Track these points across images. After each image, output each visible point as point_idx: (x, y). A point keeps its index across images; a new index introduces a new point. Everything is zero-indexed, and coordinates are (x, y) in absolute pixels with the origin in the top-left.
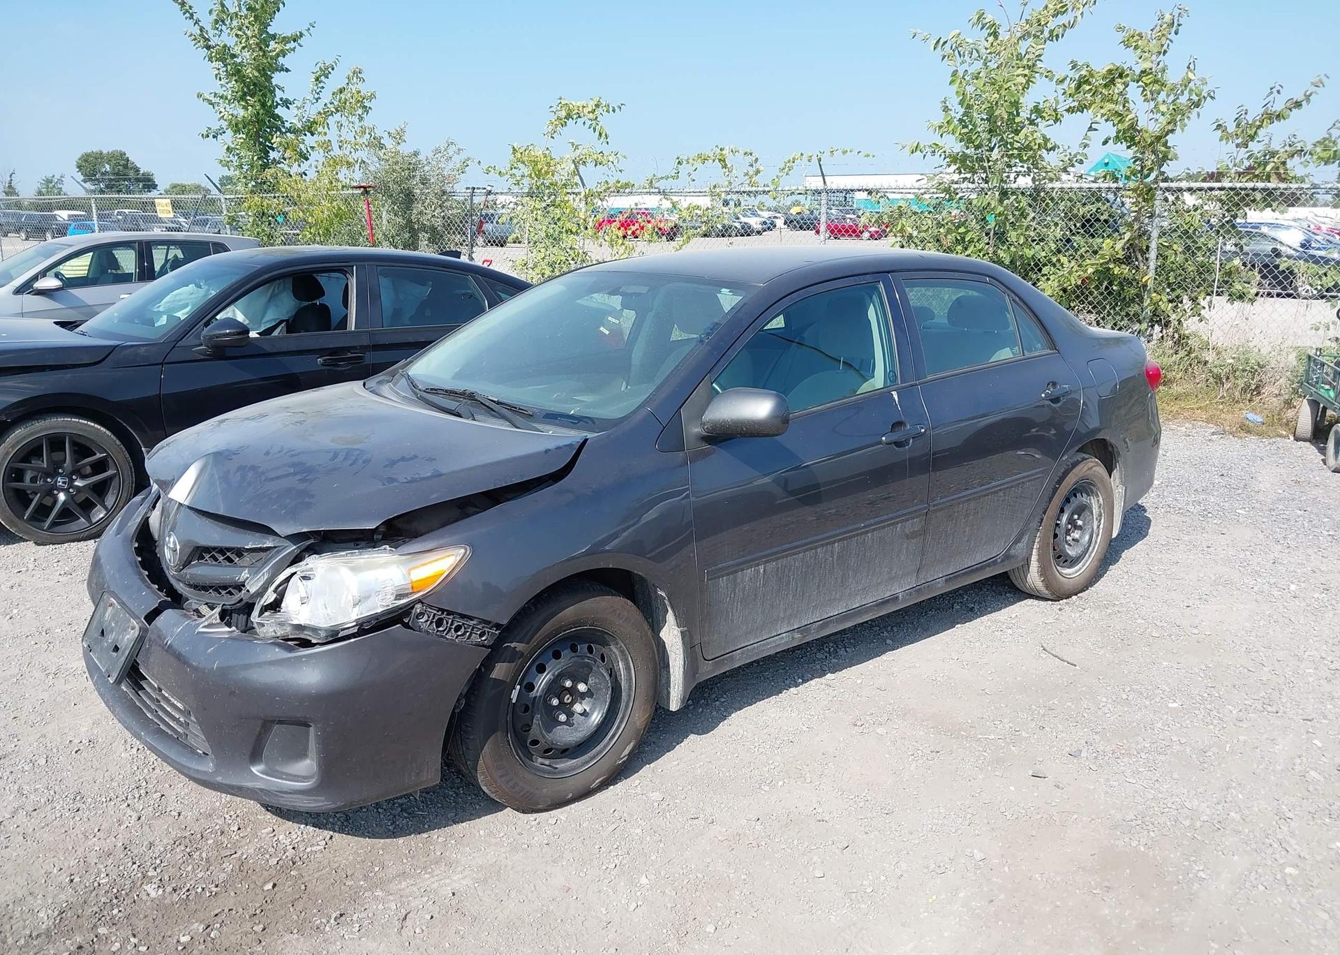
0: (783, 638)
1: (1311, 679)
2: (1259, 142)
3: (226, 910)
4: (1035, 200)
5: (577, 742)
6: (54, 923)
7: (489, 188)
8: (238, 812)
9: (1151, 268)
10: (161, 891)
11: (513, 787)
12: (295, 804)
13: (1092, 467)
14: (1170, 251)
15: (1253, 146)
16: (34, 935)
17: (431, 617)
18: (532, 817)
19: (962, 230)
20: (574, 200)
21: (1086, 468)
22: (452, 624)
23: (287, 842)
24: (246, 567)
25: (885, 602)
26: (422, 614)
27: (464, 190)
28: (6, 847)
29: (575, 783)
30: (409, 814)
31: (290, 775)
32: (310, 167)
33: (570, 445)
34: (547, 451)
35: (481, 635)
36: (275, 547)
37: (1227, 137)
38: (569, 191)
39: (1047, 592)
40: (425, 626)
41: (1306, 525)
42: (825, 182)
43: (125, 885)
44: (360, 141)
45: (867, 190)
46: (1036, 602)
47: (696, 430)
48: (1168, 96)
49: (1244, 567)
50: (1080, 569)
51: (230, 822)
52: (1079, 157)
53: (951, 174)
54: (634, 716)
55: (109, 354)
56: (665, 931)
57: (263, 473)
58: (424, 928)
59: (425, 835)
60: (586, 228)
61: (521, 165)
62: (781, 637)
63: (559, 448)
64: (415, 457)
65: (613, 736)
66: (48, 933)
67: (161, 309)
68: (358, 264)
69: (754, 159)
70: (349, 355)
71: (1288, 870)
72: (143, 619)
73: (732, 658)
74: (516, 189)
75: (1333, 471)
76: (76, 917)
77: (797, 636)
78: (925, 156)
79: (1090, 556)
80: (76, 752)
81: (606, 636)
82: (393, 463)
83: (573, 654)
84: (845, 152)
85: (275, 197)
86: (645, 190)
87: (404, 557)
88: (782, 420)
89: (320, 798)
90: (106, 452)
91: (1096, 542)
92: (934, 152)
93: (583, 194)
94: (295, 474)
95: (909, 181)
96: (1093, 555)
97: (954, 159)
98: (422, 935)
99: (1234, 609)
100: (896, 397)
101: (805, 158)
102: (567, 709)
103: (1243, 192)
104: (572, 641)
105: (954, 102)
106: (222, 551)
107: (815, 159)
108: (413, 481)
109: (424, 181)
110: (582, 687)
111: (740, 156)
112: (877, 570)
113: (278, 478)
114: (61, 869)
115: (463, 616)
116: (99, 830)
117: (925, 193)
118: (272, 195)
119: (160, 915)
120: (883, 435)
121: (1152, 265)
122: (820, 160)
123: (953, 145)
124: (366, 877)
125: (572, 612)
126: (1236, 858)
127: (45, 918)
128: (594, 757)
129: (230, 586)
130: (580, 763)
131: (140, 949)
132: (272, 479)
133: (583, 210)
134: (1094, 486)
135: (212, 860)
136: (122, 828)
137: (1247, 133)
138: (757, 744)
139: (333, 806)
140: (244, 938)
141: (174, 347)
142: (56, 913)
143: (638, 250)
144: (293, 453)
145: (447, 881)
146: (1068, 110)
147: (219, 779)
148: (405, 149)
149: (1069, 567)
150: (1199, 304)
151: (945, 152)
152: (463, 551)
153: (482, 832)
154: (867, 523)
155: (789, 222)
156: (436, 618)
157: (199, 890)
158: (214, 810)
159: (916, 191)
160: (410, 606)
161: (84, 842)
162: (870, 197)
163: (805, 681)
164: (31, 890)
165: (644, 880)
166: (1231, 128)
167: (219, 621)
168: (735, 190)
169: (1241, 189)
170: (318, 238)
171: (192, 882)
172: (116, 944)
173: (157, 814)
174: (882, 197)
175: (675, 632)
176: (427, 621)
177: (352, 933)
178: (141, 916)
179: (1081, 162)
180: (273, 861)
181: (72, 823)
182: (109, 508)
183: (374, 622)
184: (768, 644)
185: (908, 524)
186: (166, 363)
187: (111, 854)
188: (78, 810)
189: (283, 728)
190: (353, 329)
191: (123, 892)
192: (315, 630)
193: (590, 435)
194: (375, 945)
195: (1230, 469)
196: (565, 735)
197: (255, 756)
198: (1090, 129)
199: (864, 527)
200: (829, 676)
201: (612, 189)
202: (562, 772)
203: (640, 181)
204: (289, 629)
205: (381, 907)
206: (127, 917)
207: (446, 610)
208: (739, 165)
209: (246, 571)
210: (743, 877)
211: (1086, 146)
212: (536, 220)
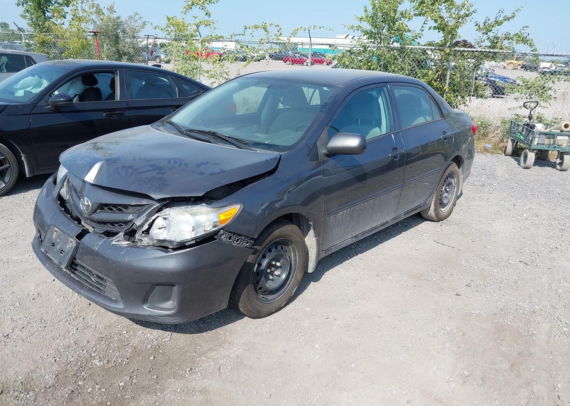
0: (349, 240)
1: (545, 252)
2: (493, 33)
3: (136, 370)
4: (401, 52)
5: (276, 287)
6: (55, 381)
7: (156, 36)
8: (123, 325)
9: (447, 83)
10: (102, 363)
11: (253, 308)
12: (165, 321)
13: (454, 167)
14: (455, 77)
15: (490, 34)
16: (47, 387)
17: (227, 235)
18: (259, 320)
19: (369, 64)
20: (196, 43)
21: (452, 167)
22: (235, 239)
23: (152, 337)
24: (130, 213)
25: (384, 224)
26: (223, 234)
27: (144, 36)
28: (16, 346)
29: (275, 305)
30: (203, 322)
31: (162, 308)
32: (66, 22)
33: (275, 158)
34: (267, 161)
35: (247, 243)
36: (148, 204)
37: (479, 29)
38: (194, 39)
39: (436, 218)
40: (224, 240)
41: (521, 190)
42: (311, 40)
43: (83, 361)
44: (92, 10)
45: (329, 45)
46: (430, 222)
47: (324, 151)
48: (456, 10)
49: (504, 207)
50: (447, 209)
51: (121, 329)
52: (419, 35)
53: (365, 40)
54: (297, 275)
55: (4, 109)
56: (335, 368)
57: (136, 169)
58: (230, 373)
59: (214, 331)
60: (202, 55)
61: (172, 26)
62: (348, 240)
63: (271, 159)
64: (207, 163)
65: (289, 284)
66: (54, 386)
67: (18, 87)
68: (120, 69)
69: (280, 28)
70: (118, 112)
71: (564, 329)
72: (75, 238)
73: (331, 249)
74: (168, 37)
75: (523, 168)
76: (64, 377)
77: (354, 239)
78: (354, 31)
79: (450, 203)
80: (33, 299)
81: (288, 242)
82: (199, 166)
83: (276, 250)
84: (320, 28)
85: (49, 35)
86: (229, 40)
87: (215, 209)
88: (362, 147)
89: (177, 318)
90: (4, 156)
91: (453, 198)
92: (358, 29)
93: (200, 40)
94: (153, 170)
95: (348, 41)
96: (451, 203)
97: (366, 33)
98: (230, 376)
99: (506, 224)
100: (393, 137)
101: (303, 29)
102: (272, 273)
103: (485, 53)
104: (276, 245)
105: (370, 8)
106: (115, 206)
107: (307, 31)
108: (212, 174)
109: (124, 31)
110: (278, 264)
111: (273, 27)
112: (383, 210)
113: (144, 172)
114: (48, 355)
115: (239, 235)
116: (59, 336)
117: (354, 47)
118: (48, 34)
119: (105, 374)
120: (390, 154)
121: (448, 82)
122: (309, 31)
123: (367, 26)
124: (195, 352)
125: (277, 232)
126: (544, 325)
127: (50, 379)
128: (282, 294)
129: (121, 222)
130: (276, 297)
131: (102, 390)
132: (142, 173)
133: (200, 48)
134: (454, 174)
135: (120, 347)
136: (70, 334)
137: (487, 29)
138: (341, 285)
139: (183, 321)
140: (150, 382)
141: (35, 106)
142: (54, 376)
143: (226, 66)
144: (148, 160)
145: (232, 351)
146: (414, 15)
147: (127, 311)
148: (115, 15)
149: (443, 208)
150: (465, 99)
151: (363, 30)
152: (240, 206)
153: (239, 328)
154: (382, 191)
155: (271, 56)
156: (229, 236)
157: (120, 361)
158: (112, 324)
159: (350, 46)
160: (219, 231)
161: (54, 342)
162: (330, 48)
163: (351, 258)
164: (37, 366)
165: (317, 346)
166: (482, 26)
167: (123, 239)
168: (270, 42)
169: (484, 52)
170: (72, 56)
171: (115, 358)
172: (89, 389)
173: (85, 327)
174: (335, 48)
175: (314, 240)
176: (225, 238)
177: (199, 377)
178: (96, 375)
179: (420, 37)
180: (149, 346)
181: (44, 333)
182: (7, 182)
183: (201, 238)
184: (344, 243)
185: (395, 191)
186: (32, 114)
187: (70, 347)
188: (45, 327)
189: (161, 287)
190: (119, 100)
191: (83, 364)
192: (171, 242)
193: (282, 153)
194: (210, 382)
195: (485, 167)
196: (271, 285)
197: (145, 301)
198: (424, 23)
199: (381, 193)
200: (359, 255)
201: (214, 39)
202: (270, 300)
203: (227, 35)
204: (155, 241)
205: (206, 364)
206: (90, 375)
207: (233, 233)
208: (273, 31)
209: (131, 215)
210: (358, 342)
211: (423, 31)
212: (178, 51)
